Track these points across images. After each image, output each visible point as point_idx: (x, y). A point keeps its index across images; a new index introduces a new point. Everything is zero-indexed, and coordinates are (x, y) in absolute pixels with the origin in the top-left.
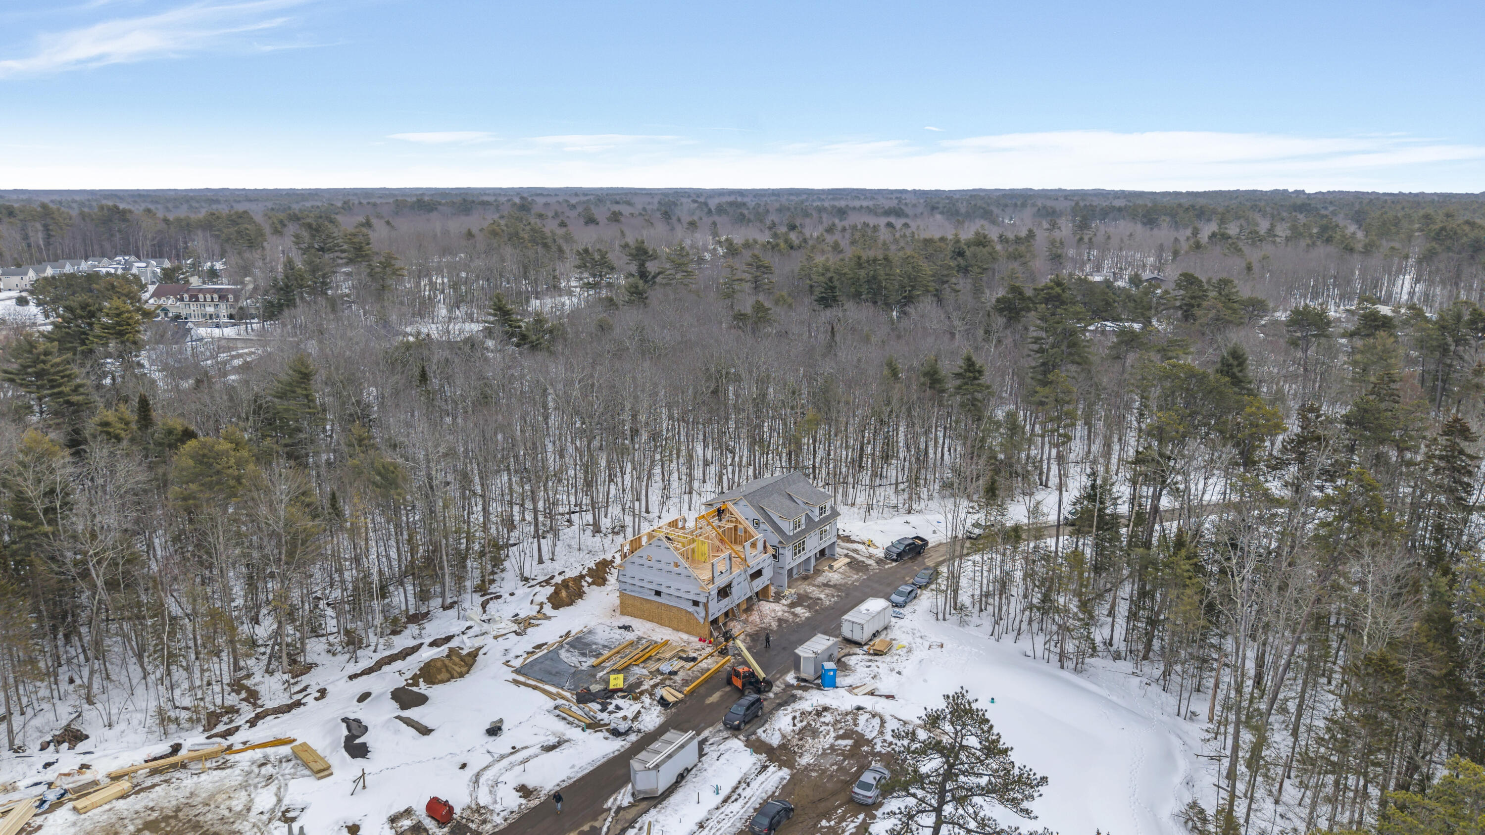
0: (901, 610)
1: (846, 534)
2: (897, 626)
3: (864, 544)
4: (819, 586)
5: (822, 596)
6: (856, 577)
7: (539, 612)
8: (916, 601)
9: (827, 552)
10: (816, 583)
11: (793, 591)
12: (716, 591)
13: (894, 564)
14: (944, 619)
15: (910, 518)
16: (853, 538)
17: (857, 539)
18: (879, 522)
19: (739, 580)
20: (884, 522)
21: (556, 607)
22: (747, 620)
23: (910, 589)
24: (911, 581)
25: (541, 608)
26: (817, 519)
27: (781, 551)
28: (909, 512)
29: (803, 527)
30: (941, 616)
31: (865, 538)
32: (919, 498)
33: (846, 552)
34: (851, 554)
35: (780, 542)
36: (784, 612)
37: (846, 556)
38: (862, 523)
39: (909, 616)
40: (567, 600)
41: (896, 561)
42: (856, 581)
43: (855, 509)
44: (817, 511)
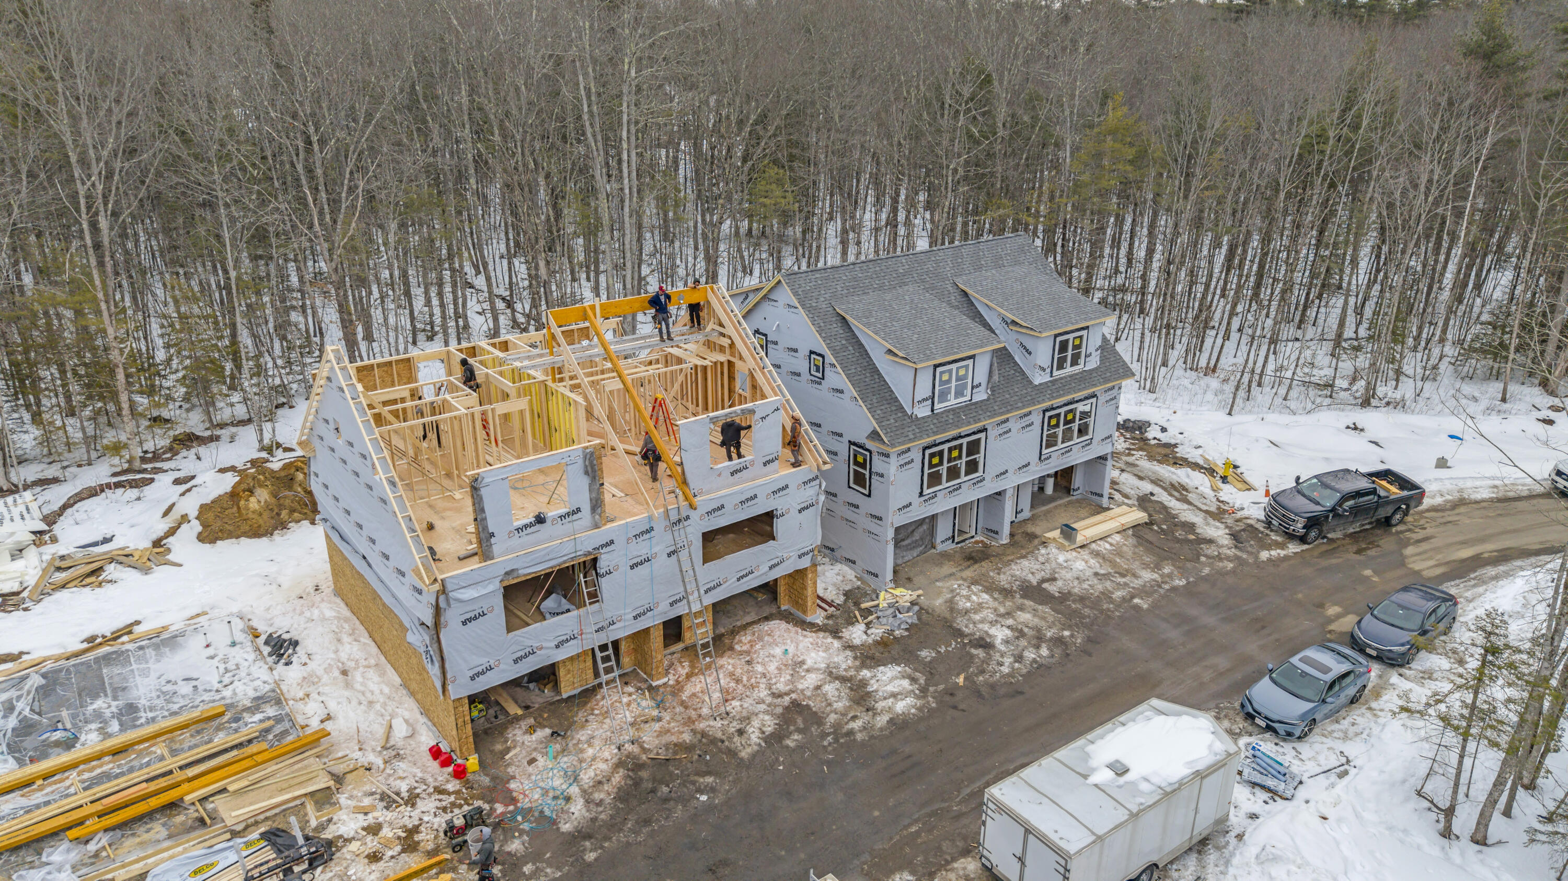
0: (1285, 753)
1: (1165, 438)
2: (1258, 836)
3: (1211, 471)
4: (1007, 593)
5: (999, 634)
6: (1147, 576)
7: (157, 543)
8: (1359, 717)
9: (1078, 481)
10: (1003, 580)
11: (905, 595)
12: (495, 587)
13: (1294, 548)
14: (1480, 839)
15: (1364, 417)
16: (1181, 452)
17: (1194, 455)
18: (1271, 417)
19: (641, 549)
20: (1287, 418)
21: (208, 536)
22: (677, 688)
23: (1338, 667)
24: (1347, 623)
25: (172, 532)
26: (1039, 379)
27: (878, 464)
28: (1366, 403)
29: (981, 395)
30: (1466, 819)
31: (1216, 455)
32: (1399, 373)
33: (1147, 487)
34: (1162, 496)
35: (874, 435)
36: (832, 675)
37: (1144, 501)
38: (1222, 416)
39: (1315, 790)
40: (265, 520)
41: (1303, 539)
42: (1143, 592)
43: (1213, 383)
44: (1043, 352)
